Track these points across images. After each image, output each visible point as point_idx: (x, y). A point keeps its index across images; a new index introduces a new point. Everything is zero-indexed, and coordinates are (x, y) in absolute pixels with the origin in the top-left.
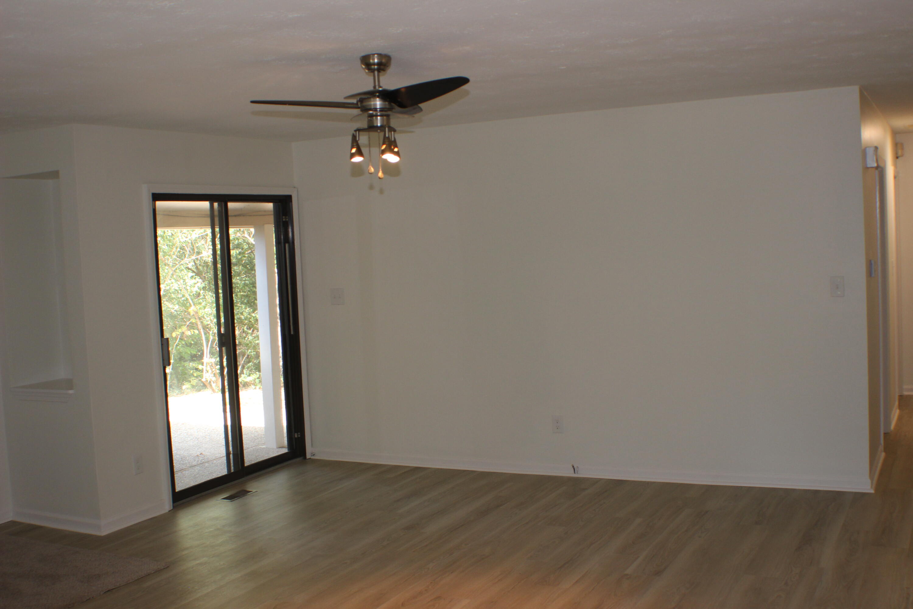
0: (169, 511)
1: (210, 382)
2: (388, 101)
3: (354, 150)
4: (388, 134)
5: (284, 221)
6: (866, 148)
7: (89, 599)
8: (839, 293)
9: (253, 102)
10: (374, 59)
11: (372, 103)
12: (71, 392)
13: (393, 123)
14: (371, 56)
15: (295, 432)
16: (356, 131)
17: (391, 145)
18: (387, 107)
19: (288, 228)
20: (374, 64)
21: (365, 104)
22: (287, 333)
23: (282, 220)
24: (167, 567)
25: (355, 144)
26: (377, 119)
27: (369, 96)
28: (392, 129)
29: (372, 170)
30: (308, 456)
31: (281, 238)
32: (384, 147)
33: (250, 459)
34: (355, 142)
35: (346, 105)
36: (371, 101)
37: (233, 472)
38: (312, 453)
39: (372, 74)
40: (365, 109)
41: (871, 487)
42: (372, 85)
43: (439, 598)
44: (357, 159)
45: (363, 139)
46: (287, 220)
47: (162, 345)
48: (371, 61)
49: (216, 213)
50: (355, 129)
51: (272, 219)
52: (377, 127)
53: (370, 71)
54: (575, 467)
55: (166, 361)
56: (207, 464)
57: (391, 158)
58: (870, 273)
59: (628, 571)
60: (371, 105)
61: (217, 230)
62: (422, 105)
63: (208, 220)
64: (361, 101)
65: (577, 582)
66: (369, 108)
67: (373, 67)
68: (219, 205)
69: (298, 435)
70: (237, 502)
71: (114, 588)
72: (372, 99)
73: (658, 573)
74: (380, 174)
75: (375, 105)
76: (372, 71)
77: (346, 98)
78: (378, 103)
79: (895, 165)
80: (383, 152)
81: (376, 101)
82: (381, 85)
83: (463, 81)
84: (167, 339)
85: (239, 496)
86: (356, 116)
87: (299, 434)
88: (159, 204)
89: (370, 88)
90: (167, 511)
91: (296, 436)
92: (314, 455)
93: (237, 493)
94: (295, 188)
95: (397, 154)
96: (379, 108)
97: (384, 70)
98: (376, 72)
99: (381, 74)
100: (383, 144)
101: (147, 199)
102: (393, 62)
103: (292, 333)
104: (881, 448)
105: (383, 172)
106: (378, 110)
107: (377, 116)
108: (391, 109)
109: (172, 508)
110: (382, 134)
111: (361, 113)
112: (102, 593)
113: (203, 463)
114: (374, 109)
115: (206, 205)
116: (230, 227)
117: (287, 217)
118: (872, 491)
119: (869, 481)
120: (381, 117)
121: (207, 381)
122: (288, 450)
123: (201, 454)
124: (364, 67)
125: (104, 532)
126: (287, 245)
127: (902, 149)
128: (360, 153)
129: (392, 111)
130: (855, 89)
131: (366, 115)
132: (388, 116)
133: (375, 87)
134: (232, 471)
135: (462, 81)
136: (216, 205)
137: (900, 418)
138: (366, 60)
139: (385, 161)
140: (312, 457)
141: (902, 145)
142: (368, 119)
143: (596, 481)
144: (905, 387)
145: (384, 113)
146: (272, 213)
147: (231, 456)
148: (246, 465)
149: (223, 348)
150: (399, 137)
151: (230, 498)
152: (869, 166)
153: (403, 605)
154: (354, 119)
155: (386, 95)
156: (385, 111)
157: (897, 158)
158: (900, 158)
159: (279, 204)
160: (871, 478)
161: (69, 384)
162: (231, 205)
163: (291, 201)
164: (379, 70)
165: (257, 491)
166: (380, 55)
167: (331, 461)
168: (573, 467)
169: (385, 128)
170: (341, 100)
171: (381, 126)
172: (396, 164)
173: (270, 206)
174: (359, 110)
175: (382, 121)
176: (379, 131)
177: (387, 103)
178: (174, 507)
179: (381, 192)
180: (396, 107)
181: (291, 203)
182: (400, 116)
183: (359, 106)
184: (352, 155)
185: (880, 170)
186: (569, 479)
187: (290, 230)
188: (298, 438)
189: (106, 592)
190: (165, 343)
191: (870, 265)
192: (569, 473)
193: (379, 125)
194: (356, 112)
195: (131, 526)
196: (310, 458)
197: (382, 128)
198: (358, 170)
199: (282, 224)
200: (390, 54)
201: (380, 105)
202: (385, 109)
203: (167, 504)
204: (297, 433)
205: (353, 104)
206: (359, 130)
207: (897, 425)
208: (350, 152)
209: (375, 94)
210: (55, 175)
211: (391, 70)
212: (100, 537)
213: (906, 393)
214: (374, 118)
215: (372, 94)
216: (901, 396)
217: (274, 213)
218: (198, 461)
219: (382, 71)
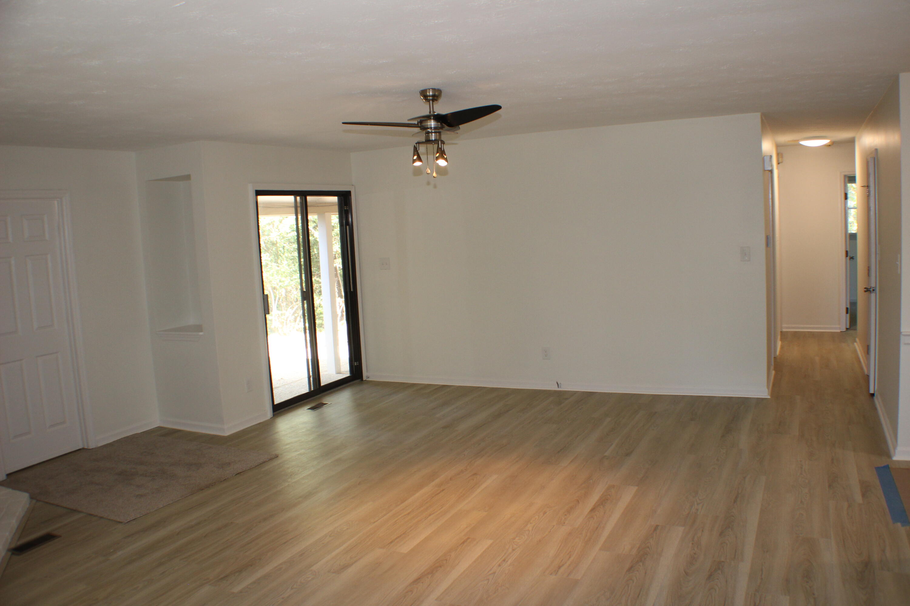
0: (271, 418)
1: (277, 329)
2: (440, 122)
3: (415, 157)
4: (441, 146)
5: (346, 210)
6: (765, 156)
7: (225, 479)
8: (747, 258)
9: (343, 123)
10: (429, 92)
11: (429, 124)
12: (201, 333)
13: (443, 137)
14: (428, 90)
15: (355, 361)
16: (416, 143)
17: (442, 154)
18: (440, 126)
19: (349, 215)
20: (430, 96)
21: (423, 124)
22: (348, 290)
23: (344, 208)
24: (277, 456)
25: (416, 153)
26: (432, 135)
27: (426, 119)
28: (443, 142)
29: (429, 171)
30: (364, 378)
31: (343, 222)
32: (438, 155)
33: (325, 381)
34: (416, 151)
35: (410, 125)
36: (428, 122)
37: (312, 391)
38: (367, 377)
39: (428, 103)
40: (424, 128)
41: (768, 394)
42: (429, 111)
43: (475, 474)
44: (418, 164)
45: (422, 149)
46: (348, 209)
47: (264, 299)
48: (428, 94)
49: (299, 205)
50: (416, 142)
51: (336, 208)
52: (432, 140)
53: (427, 101)
54: (558, 383)
55: (267, 310)
56: (287, 386)
57: (442, 163)
58: (767, 245)
59: (606, 454)
60: (428, 125)
61: (300, 217)
62: (460, 126)
63: (293, 210)
64: (421, 122)
65: (571, 462)
66: (426, 127)
67: (429, 98)
68: (300, 198)
69: (357, 364)
70: (319, 411)
71: (242, 471)
72: (429, 121)
73: (628, 455)
74: (434, 174)
75: (431, 125)
76: (428, 101)
77: (409, 120)
78: (432, 123)
79: (778, 168)
80: (437, 158)
81: (431, 122)
82: (435, 111)
83: (498, 108)
84: (267, 295)
85: (319, 407)
86: (418, 133)
87: (358, 362)
88: (261, 198)
89: (427, 113)
90: (269, 418)
91: (356, 365)
92: (369, 377)
93: (316, 405)
94: (353, 185)
95: (446, 160)
96: (433, 127)
97: (436, 100)
98: (431, 102)
99: (434, 103)
100: (437, 153)
101: (252, 194)
102: (442, 94)
103: (352, 290)
104: (772, 367)
105: (436, 173)
106: (433, 128)
107: (432, 133)
108: (442, 128)
109: (272, 416)
110: (436, 146)
111: (420, 131)
112: (234, 475)
113: (284, 385)
114: (430, 128)
115: (291, 198)
116: (308, 214)
117: (348, 207)
118: (769, 397)
119: (767, 390)
120: (435, 134)
121: (275, 327)
122: (350, 374)
123: (282, 379)
124: (422, 98)
125: (227, 433)
126: (348, 227)
127: (782, 157)
128: (419, 159)
129: (442, 129)
130: (758, 115)
131: (424, 132)
132: (440, 133)
133: (430, 112)
134: (312, 389)
135: (495, 108)
136: (298, 198)
137: (782, 347)
138: (424, 93)
139: (438, 164)
140: (368, 379)
141: (782, 154)
142: (426, 135)
143: (574, 393)
144: (784, 325)
145: (437, 131)
146: (337, 204)
147: (311, 379)
148: (322, 384)
149: (305, 301)
150: (446, 148)
151: (312, 408)
152: (766, 169)
153: (451, 479)
154: (414, 135)
155: (439, 118)
156: (438, 129)
157: (779, 163)
158: (780, 164)
159: (342, 197)
160: (768, 388)
161: (199, 328)
162: (309, 198)
163: (351, 195)
164: (433, 100)
165: (331, 404)
166: (434, 90)
167: (380, 382)
168: (557, 383)
169: (439, 142)
170: (406, 121)
171: (435, 140)
172: (445, 167)
173: (335, 199)
174: (419, 128)
175: (436, 136)
176: (433, 143)
177: (439, 124)
178: (274, 415)
179: (435, 186)
180: (446, 127)
181: (350, 197)
182: (448, 132)
183: (420, 125)
184: (414, 161)
185: (771, 171)
186: (555, 392)
187: (350, 216)
188: (357, 365)
189: (236, 474)
190: (265, 298)
191: (767, 238)
192: (555, 388)
193: (433, 139)
194: (417, 130)
195: (247, 428)
196: (366, 380)
197: (436, 141)
198: (418, 172)
199: (344, 212)
200: (441, 89)
201: (434, 125)
202: (438, 128)
203: (269, 413)
204: (356, 362)
205: (415, 124)
206: (419, 143)
207: (780, 352)
208: (412, 159)
209: (430, 117)
210: (187, 177)
211: (441, 100)
212: (224, 437)
213: (784, 330)
214: (430, 134)
215: (428, 117)
216: (781, 332)
217: (338, 204)
218: (280, 384)
219: (435, 101)
